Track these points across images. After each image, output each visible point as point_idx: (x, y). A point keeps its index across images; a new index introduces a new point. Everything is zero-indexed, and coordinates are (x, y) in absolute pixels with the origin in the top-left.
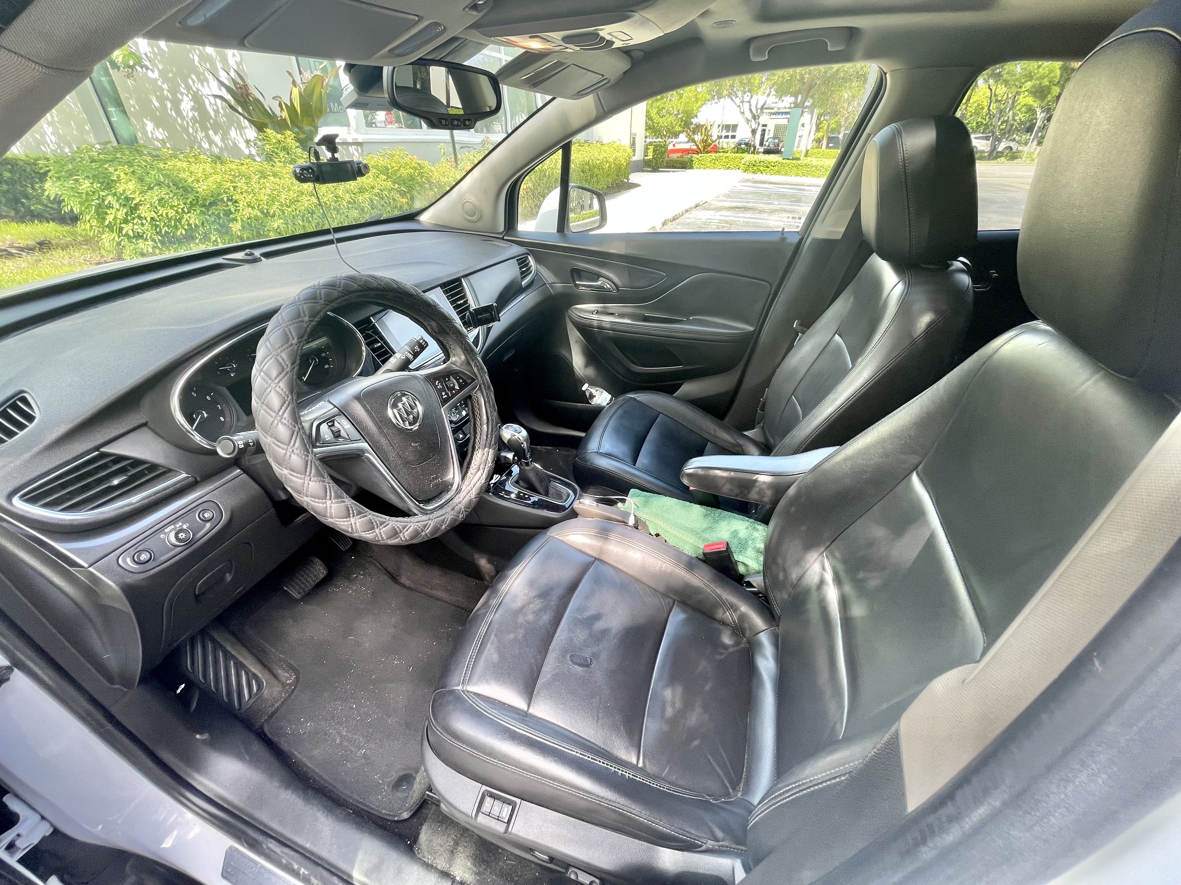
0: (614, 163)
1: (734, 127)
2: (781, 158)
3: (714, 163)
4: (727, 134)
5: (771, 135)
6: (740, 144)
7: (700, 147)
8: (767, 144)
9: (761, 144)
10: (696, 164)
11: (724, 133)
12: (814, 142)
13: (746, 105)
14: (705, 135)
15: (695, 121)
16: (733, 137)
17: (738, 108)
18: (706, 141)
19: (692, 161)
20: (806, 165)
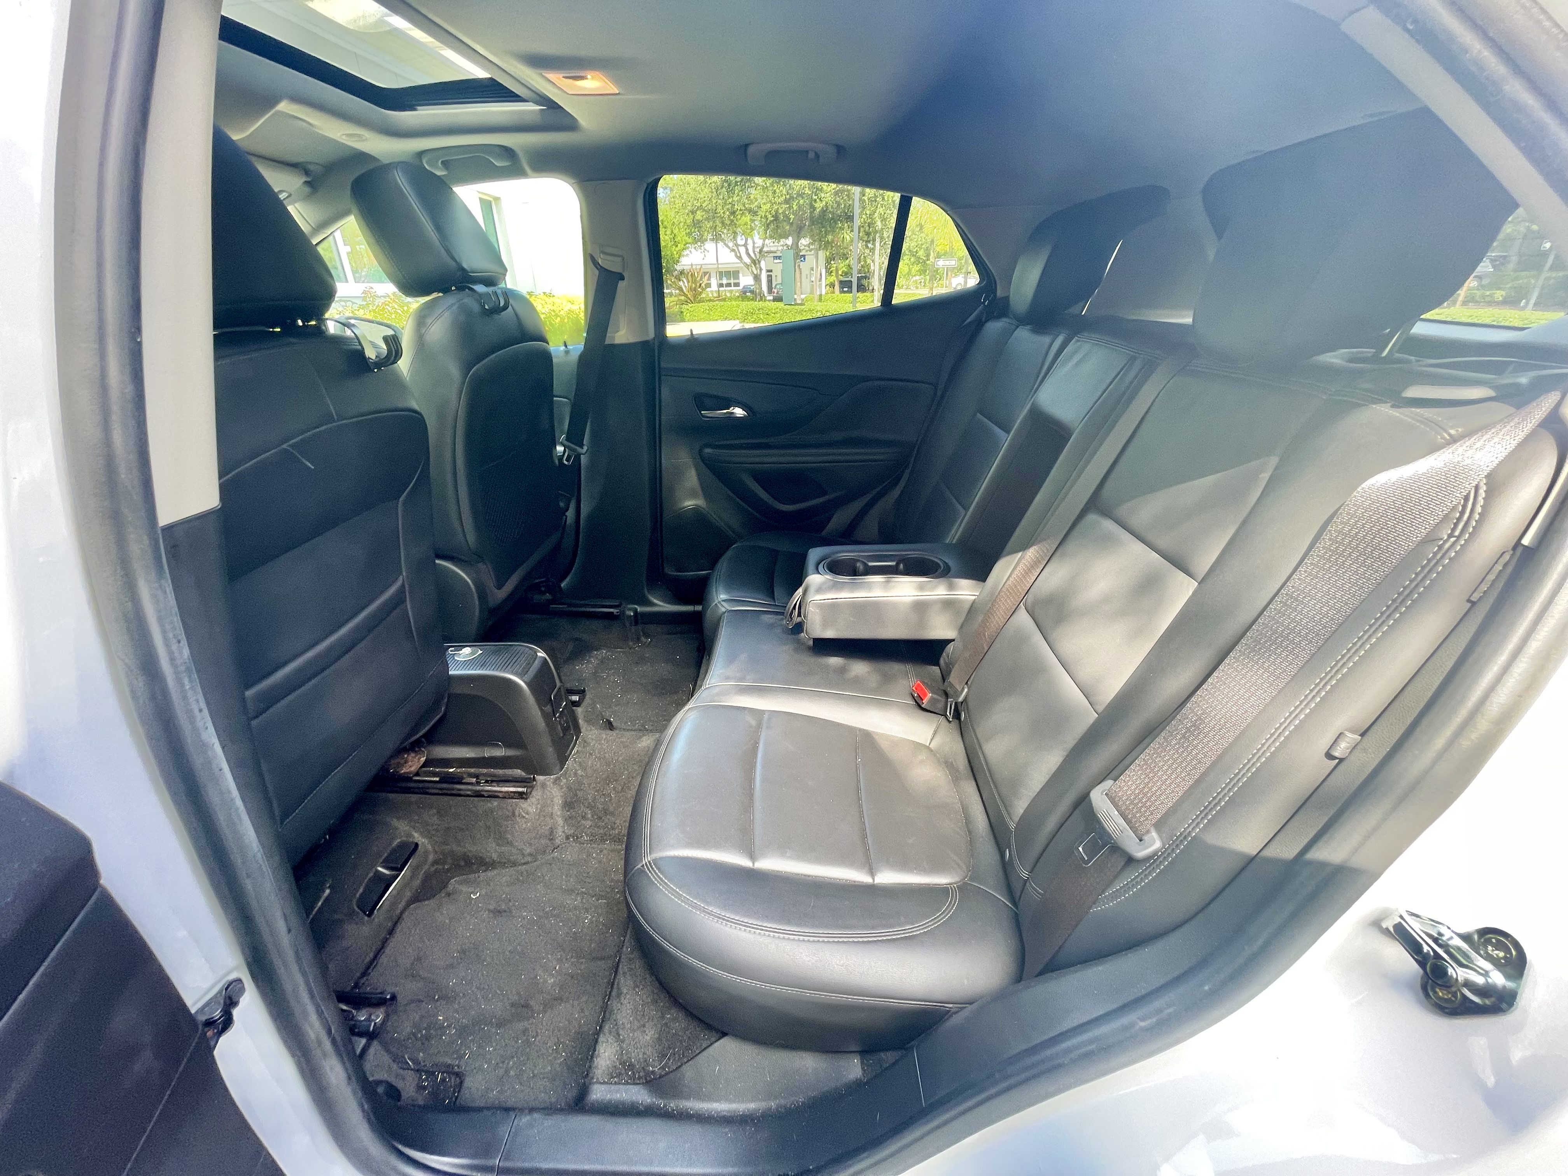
0: (569, 318)
1: (736, 274)
2: (783, 305)
3: (708, 314)
4: (729, 282)
5: (779, 281)
6: (745, 293)
7: (689, 296)
8: (776, 291)
9: (770, 291)
10: (687, 315)
11: (725, 281)
12: (828, 287)
13: (742, 250)
14: (692, 283)
15: (678, 267)
16: (737, 285)
17: (733, 253)
18: (695, 289)
19: (682, 312)
20: (810, 310)
